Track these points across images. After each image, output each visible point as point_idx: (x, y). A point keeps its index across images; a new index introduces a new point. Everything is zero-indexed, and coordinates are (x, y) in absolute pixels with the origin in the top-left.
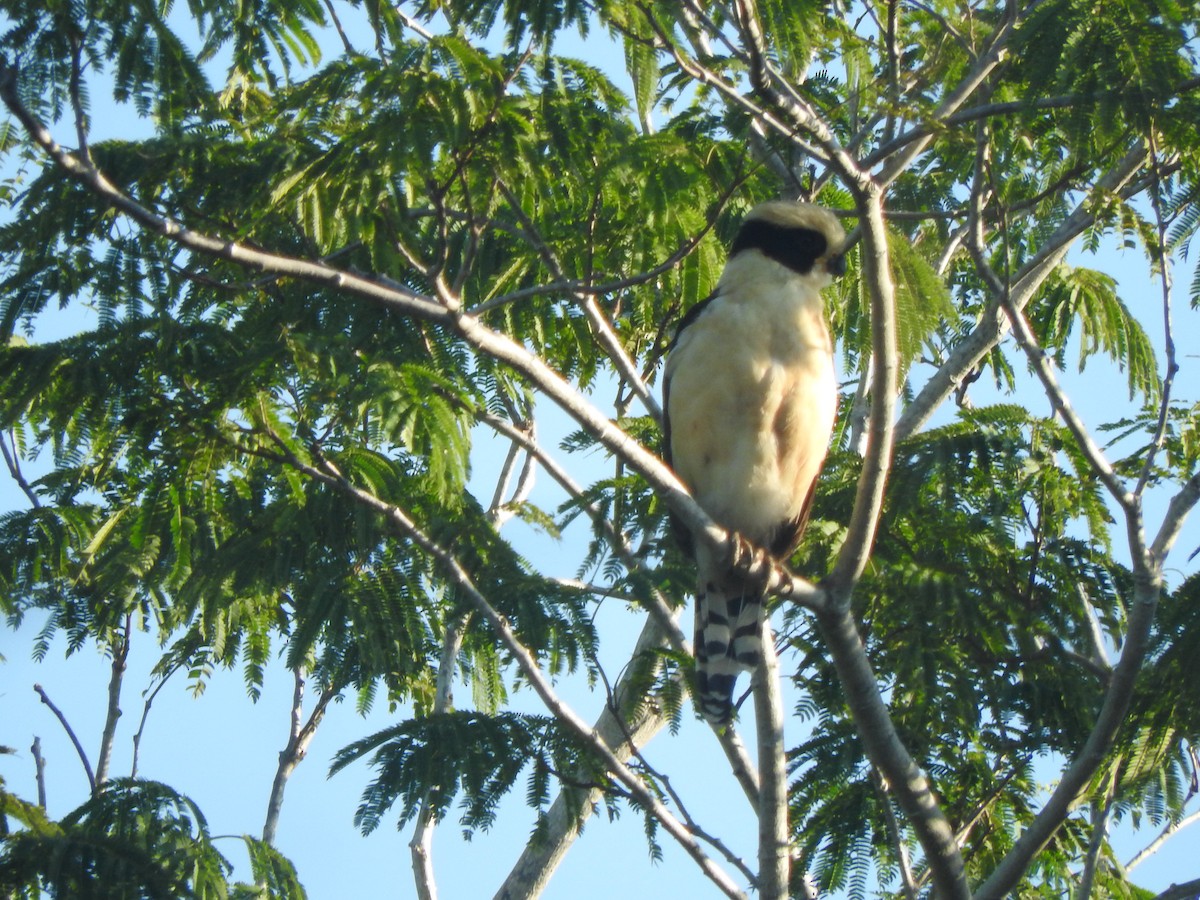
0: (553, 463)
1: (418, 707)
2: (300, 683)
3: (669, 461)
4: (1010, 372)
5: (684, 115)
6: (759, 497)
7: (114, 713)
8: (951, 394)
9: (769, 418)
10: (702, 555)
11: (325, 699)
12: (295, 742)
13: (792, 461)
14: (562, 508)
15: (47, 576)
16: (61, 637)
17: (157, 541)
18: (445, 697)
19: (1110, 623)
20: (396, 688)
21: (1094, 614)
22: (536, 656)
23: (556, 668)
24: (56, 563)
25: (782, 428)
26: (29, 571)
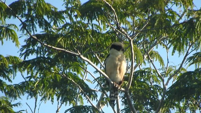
0: (92, 75)
1: (73, 105)
2: (58, 102)
3: (106, 73)
4: (146, 63)
5: (108, 31)
6: (117, 78)
7: (36, 106)
8: (138, 66)
9: (118, 68)
10: (110, 85)
11: (61, 104)
12: (58, 109)
13: (121, 74)
14: (94, 80)
15: (27, 89)
16: (30, 97)
17: (43, 84)
18: (77, 104)
19: (161, 94)
20: (70, 103)
21: (159, 93)
22: (90, 99)
23: (92, 100)
24: (28, 88)
25: (120, 70)
26: (25, 89)
